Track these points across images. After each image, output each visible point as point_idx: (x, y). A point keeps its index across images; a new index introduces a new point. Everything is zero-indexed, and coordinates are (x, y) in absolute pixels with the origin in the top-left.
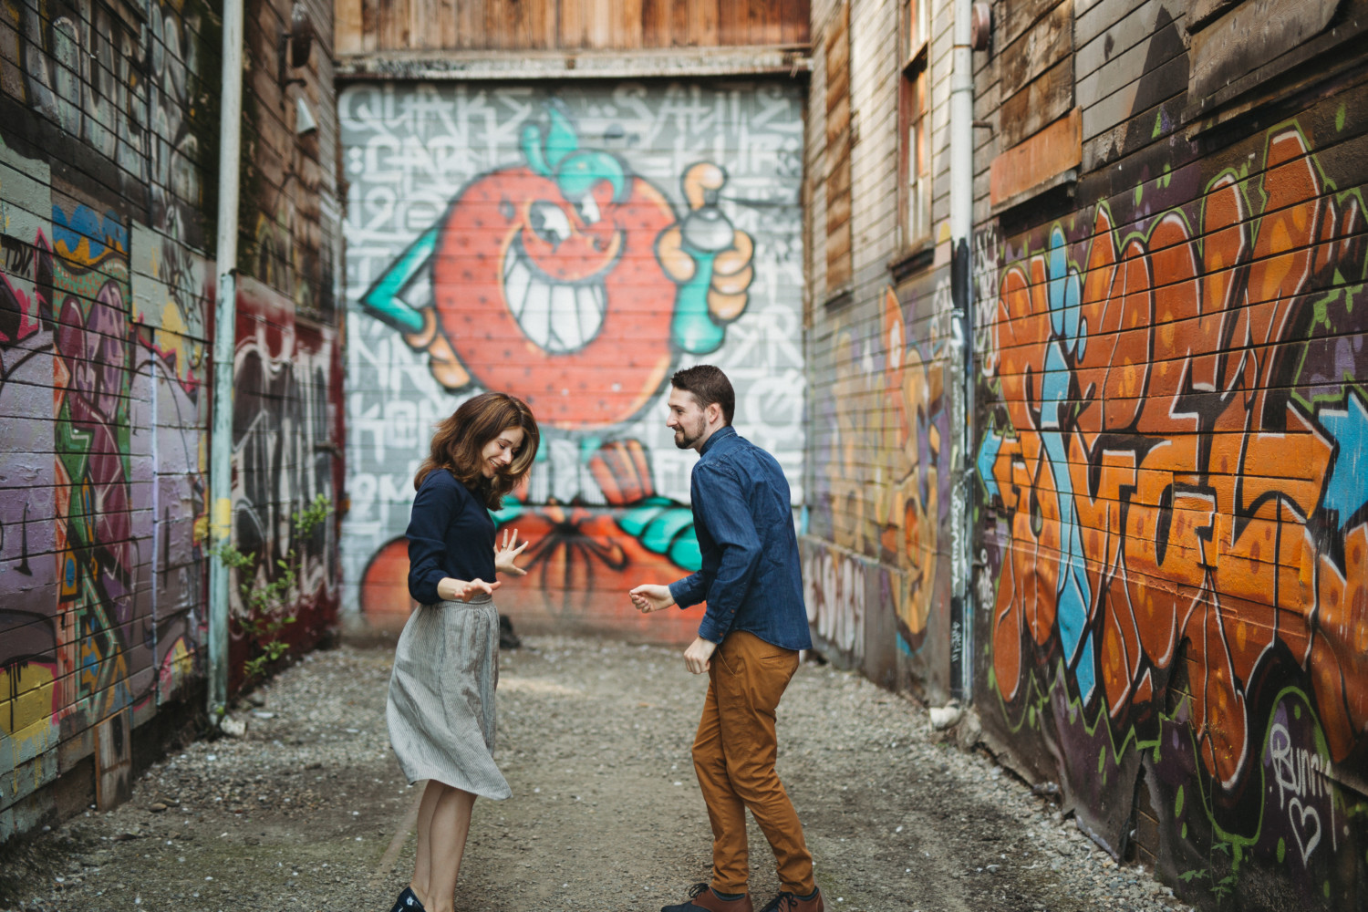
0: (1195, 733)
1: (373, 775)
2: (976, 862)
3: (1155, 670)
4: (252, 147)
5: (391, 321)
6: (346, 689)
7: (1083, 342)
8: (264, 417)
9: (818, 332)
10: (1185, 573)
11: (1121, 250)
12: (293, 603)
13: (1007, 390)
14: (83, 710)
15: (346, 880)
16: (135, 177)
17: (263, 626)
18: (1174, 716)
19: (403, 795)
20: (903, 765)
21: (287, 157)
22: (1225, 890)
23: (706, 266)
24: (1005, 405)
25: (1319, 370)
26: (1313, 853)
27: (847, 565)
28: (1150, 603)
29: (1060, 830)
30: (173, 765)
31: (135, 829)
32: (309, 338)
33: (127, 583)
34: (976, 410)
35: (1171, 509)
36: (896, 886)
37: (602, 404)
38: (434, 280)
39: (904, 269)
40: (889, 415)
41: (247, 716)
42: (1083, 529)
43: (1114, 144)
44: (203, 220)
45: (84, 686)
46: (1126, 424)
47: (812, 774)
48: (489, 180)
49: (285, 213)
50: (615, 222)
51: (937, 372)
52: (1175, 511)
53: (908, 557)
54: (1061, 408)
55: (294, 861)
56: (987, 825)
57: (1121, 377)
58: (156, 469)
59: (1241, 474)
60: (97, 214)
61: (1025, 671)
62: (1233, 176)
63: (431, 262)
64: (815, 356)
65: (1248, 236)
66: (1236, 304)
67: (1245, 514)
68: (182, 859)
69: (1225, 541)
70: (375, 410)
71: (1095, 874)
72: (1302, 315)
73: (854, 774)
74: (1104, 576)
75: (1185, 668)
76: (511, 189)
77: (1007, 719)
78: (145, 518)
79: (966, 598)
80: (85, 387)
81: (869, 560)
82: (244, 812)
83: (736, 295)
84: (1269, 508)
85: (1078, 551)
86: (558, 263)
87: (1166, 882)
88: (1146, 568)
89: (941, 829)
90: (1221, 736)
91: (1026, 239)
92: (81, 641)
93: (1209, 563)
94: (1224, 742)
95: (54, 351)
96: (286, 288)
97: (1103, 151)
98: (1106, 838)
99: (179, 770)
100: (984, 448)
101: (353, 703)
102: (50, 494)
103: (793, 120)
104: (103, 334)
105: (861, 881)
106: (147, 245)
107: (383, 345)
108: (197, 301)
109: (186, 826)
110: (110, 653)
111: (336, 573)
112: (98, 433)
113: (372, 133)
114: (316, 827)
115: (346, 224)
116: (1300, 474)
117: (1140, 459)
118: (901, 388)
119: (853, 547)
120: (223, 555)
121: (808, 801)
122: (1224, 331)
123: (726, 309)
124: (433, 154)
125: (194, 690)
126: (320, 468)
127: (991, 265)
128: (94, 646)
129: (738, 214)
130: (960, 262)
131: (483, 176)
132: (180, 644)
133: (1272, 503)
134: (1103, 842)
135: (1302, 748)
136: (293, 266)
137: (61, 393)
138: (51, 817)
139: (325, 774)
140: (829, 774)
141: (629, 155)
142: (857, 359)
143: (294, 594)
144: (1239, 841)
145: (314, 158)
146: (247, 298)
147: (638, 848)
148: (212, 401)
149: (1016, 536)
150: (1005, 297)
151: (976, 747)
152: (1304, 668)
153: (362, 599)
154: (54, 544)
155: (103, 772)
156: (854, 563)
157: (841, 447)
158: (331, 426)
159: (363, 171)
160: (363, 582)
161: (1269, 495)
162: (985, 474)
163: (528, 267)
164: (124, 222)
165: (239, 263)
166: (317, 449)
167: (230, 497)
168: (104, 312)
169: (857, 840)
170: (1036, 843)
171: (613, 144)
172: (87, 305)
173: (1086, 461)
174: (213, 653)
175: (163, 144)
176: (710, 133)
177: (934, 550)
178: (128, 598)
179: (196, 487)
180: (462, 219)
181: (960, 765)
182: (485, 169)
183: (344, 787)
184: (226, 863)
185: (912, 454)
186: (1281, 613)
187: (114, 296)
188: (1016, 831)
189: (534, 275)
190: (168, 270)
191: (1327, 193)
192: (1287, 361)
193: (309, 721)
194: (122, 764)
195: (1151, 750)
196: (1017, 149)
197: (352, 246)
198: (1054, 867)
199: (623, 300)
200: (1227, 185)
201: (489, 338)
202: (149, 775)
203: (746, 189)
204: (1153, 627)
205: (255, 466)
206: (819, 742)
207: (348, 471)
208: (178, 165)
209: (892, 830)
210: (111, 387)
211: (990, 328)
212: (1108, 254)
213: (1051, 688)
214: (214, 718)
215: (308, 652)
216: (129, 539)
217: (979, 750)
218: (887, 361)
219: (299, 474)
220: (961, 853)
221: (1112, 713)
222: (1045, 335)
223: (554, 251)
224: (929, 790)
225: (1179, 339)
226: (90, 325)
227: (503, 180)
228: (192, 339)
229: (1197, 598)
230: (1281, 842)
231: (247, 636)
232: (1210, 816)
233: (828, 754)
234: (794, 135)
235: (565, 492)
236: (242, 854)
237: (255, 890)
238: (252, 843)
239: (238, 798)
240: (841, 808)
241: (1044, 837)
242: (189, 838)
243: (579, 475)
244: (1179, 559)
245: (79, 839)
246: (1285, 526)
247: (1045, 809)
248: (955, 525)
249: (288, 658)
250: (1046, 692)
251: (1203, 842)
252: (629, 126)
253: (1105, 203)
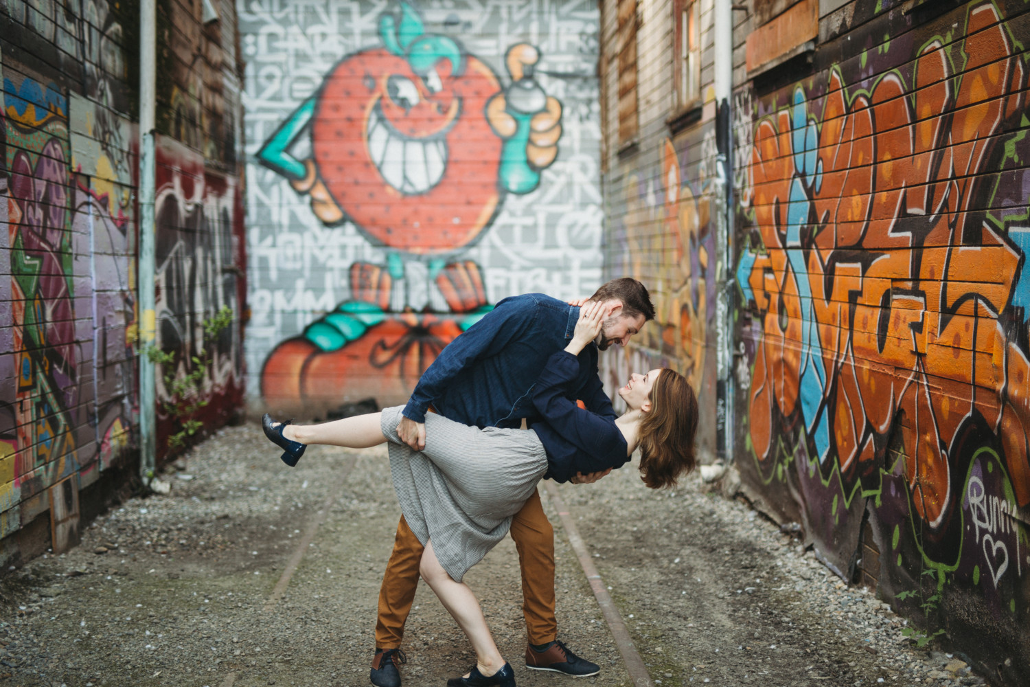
0: (908, 484)
1: (269, 523)
2: (737, 585)
3: (877, 435)
4: (167, 33)
5: (280, 171)
6: (249, 456)
7: (819, 178)
8: (181, 247)
9: (613, 176)
10: (900, 358)
11: (850, 104)
12: (208, 390)
13: (759, 218)
14: (40, 476)
15: (246, 606)
16: (71, 56)
17: (182, 409)
18: (891, 470)
19: (292, 539)
20: (680, 510)
21: (196, 42)
22: (932, 606)
23: (525, 125)
24: (758, 229)
25: (1009, 195)
26: (1002, 577)
27: (636, 356)
28: (873, 382)
29: (802, 560)
30: (113, 517)
31: (83, 568)
32: (216, 185)
33: (73, 376)
34: (736, 234)
35: (890, 308)
36: (675, 605)
37: (445, 233)
38: (313, 138)
39: (679, 124)
40: (668, 239)
41: (172, 478)
42: (820, 325)
43: (844, 20)
44: (129, 91)
45: (40, 457)
46: (853, 242)
47: (609, 518)
48: (355, 60)
49: (194, 87)
50: (453, 90)
51: (705, 205)
52: (893, 310)
53: (683, 350)
54: (802, 230)
55: (206, 591)
56: (745, 556)
57: (850, 205)
58: (94, 287)
59: (946, 279)
60: (41, 86)
61: (775, 436)
62: (940, 42)
63: (311, 125)
64: (610, 194)
65: (952, 90)
66: (942, 145)
67: (948, 312)
68: (118, 591)
69: (932, 333)
70: (269, 241)
71: (829, 594)
72: (996, 151)
73: (642, 518)
74: (837, 362)
75: (900, 433)
76: (372, 66)
77: (761, 474)
78: (86, 325)
79: (728, 380)
80: (35, 223)
81: (653, 352)
82: (168, 553)
83: (548, 147)
84: (968, 306)
85: (816, 343)
86: (409, 124)
87: (885, 599)
88: (870, 355)
89: (709, 560)
90: (929, 486)
91: (774, 98)
92: (37, 422)
93: (920, 351)
94: (932, 491)
95: (8, 194)
96: (197, 144)
97: (835, 25)
98: (838, 566)
99: (118, 521)
100: (742, 263)
101: (254, 467)
102: (8, 308)
103: (592, 9)
104: (48, 181)
105: (648, 601)
106: (83, 110)
107: (275, 190)
108: (125, 155)
109: (122, 564)
110: (61, 431)
111: (241, 367)
112: (46, 259)
113: (262, 23)
114: (223, 564)
115: (244, 95)
116: (993, 279)
117: (865, 269)
118: (676, 218)
119: (641, 342)
120: (149, 354)
121: (606, 540)
122: (932, 166)
123: (541, 158)
124: (311, 39)
125: (129, 459)
126: (227, 286)
127: (747, 119)
128: (48, 426)
129: (550, 84)
130: (723, 117)
131: (349, 56)
132: (117, 424)
133: (971, 302)
134: (836, 569)
135: (994, 495)
136: (202, 128)
137: (15, 228)
138: (16, 559)
139: (232, 523)
140: (623, 519)
141: (465, 38)
142: (643, 196)
143: (207, 383)
144: (943, 568)
145: (217, 42)
146: (165, 153)
147: (474, 578)
148: (139, 233)
149: (767, 331)
150: (758, 144)
151: (737, 496)
152: (995, 432)
153: (262, 387)
154: (13, 346)
155: (57, 523)
156: (641, 354)
157: (631, 265)
158: (235, 253)
159: (256, 53)
160: (263, 374)
161: (968, 296)
162: (743, 283)
163: (386, 127)
164: (64, 93)
165: (157, 125)
166: (224, 271)
167: (154, 309)
168: (49, 164)
169: (645, 570)
170: (783, 570)
171: (451, 29)
172: (34, 158)
173: (821, 271)
174: (144, 430)
175: (94, 31)
176: (527, 20)
177: (703, 343)
178: (74, 388)
179: (127, 301)
180: (334, 90)
181: (724, 509)
182: (351, 50)
183: (246, 533)
184: (153, 593)
185: (686, 269)
186: (977, 389)
187: (57, 150)
188: (767, 561)
189: (392, 133)
190: (101, 130)
191: (1016, 53)
192: (983, 188)
193: (220, 481)
194: (72, 517)
195: (873, 497)
196: (767, 26)
197: (249, 112)
198: (798, 589)
199: (460, 152)
200: (935, 50)
201: (356, 183)
202: (95, 525)
203: (555, 64)
204: (875, 402)
205: (174, 285)
206: (615, 493)
207: (249, 288)
208: (106, 48)
209: (671, 561)
210: (56, 222)
211: (746, 170)
212: (840, 108)
213: (795, 450)
214: (145, 480)
215: (221, 427)
216: (73, 342)
217: (739, 498)
218: (666, 196)
219: (210, 291)
220: (725, 579)
221: (843, 469)
222: (790, 173)
223: (407, 114)
224: (700, 529)
225: (896, 174)
226: (37, 173)
227: (366, 59)
228: (121, 185)
229: (910, 378)
230: (977, 569)
231: (171, 416)
232: (920, 549)
233: (622, 502)
234: (592, 21)
235: (417, 302)
236: (166, 586)
237: (175, 614)
238: (173, 577)
239: (163, 542)
240: (632, 544)
241: (790, 566)
242: (123, 574)
243: (428, 290)
244: (895, 348)
245: (38, 575)
246: (980, 320)
247: (790, 544)
248: (720, 323)
249: (205, 433)
250: (791, 453)
251: (914, 569)
252: (464, 16)
253: (837, 67)
